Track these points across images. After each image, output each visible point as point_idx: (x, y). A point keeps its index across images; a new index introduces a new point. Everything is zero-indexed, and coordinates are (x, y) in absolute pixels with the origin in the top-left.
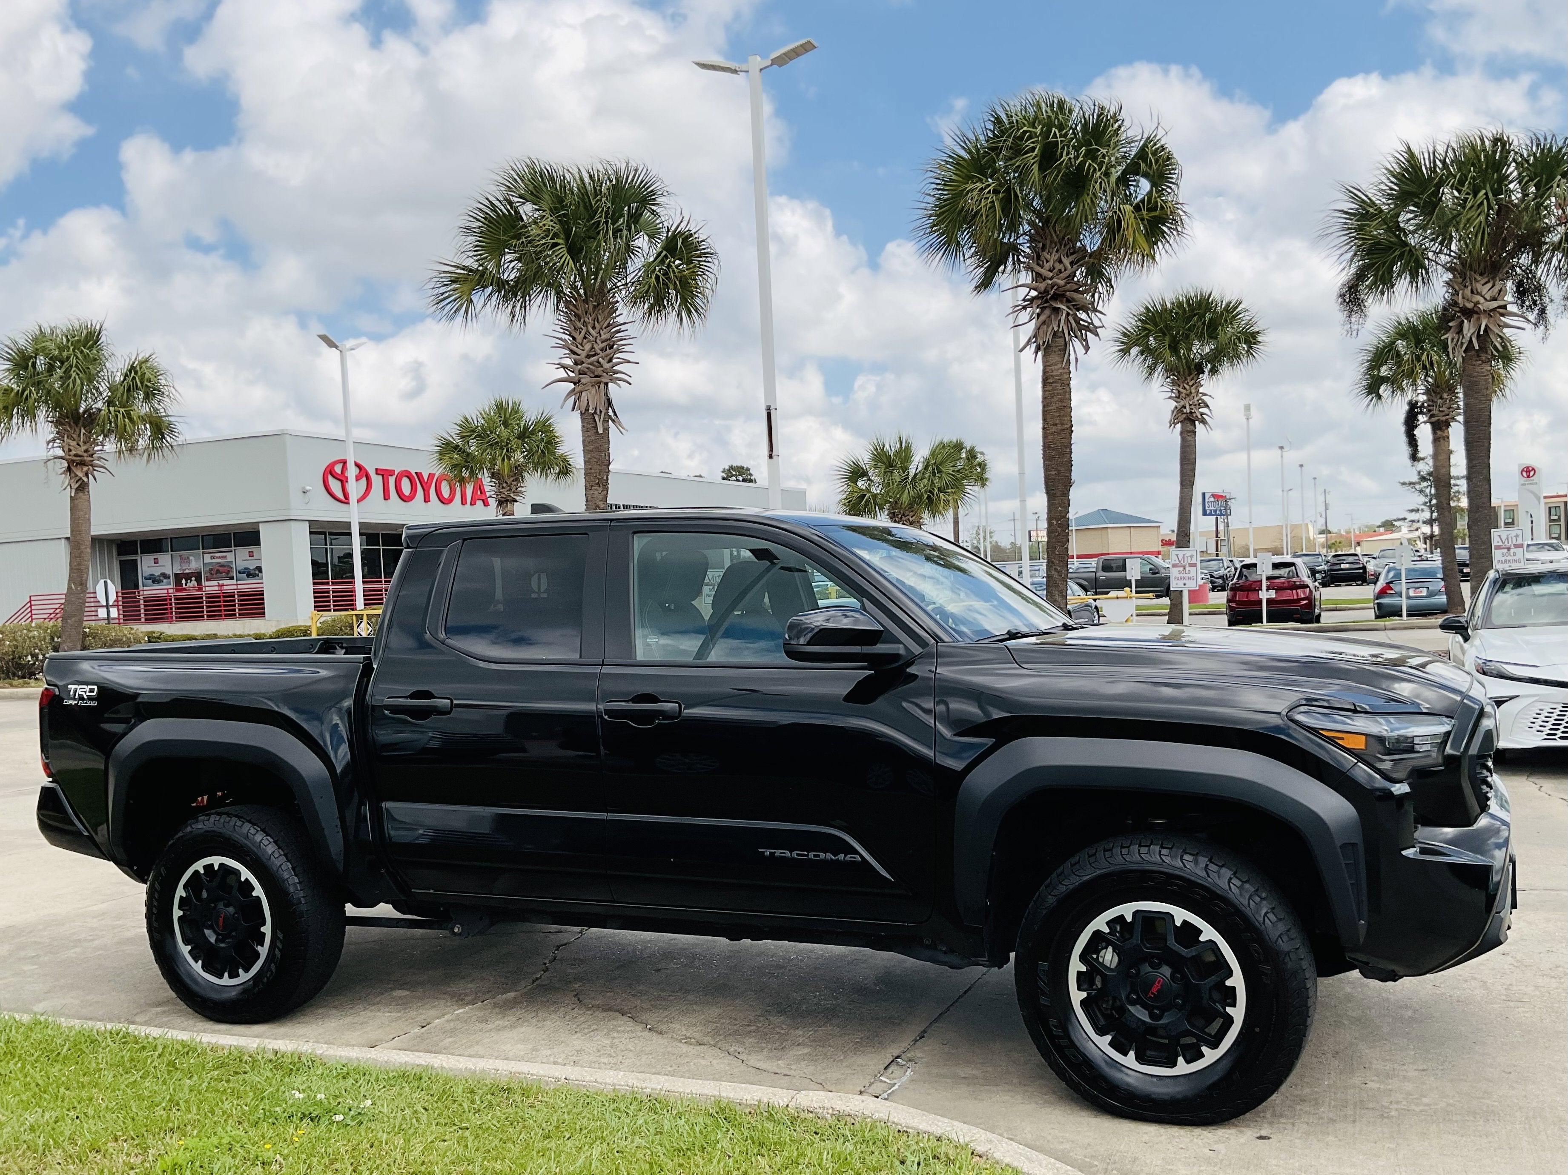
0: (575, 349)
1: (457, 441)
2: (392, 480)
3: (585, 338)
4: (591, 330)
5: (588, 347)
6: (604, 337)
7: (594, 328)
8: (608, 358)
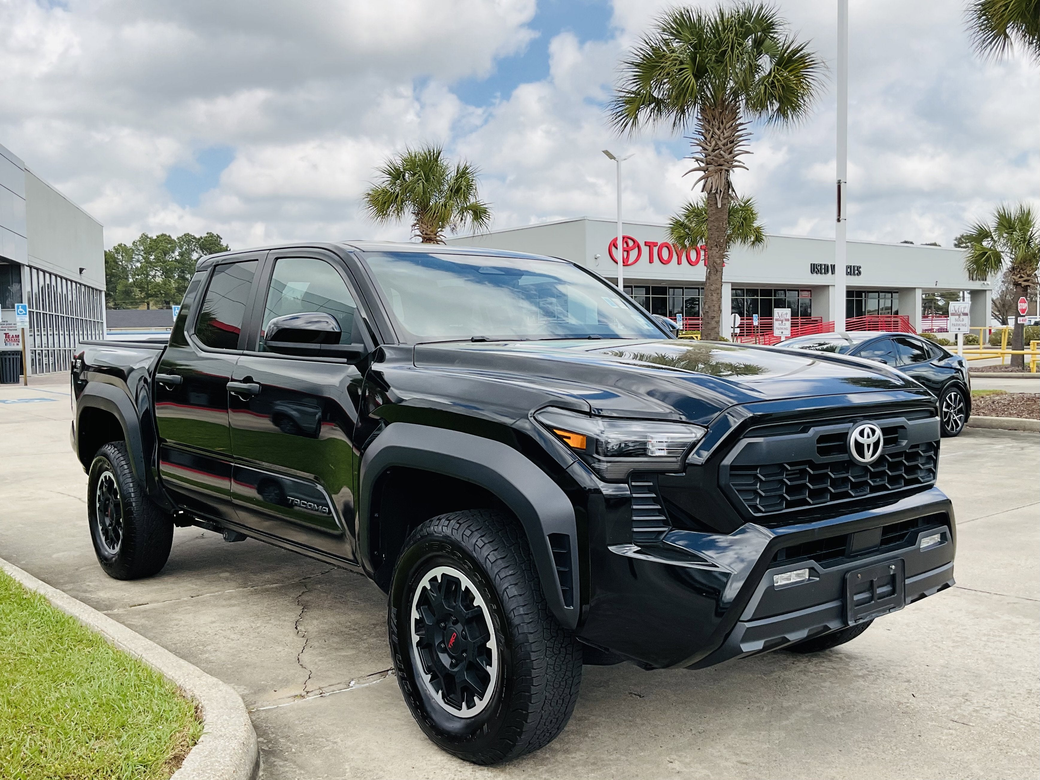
0: (705, 146)
1: (682, 219)
2: (655, 250)
3: (712, 137)
4: (716, 131)
5: (713, 143)
6: (726, 135)
7: (719, 129)
8: (729, 150)
